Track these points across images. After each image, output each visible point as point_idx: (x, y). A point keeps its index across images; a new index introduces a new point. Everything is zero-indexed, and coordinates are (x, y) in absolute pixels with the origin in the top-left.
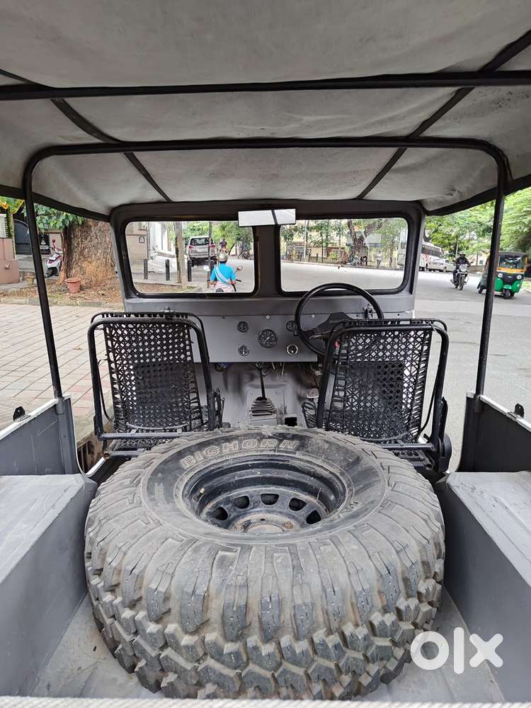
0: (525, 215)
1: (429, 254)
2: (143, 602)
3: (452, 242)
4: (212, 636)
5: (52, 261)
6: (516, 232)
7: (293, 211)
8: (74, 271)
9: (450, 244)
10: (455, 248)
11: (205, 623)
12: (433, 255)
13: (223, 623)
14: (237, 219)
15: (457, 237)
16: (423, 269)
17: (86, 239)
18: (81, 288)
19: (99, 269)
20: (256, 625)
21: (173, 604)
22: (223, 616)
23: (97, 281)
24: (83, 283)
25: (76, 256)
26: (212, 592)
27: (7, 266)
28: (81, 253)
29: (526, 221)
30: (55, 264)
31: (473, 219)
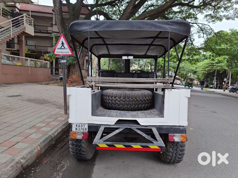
0: (206, 68)
1: (177, 79)
2: (113, 96)
3: (184, 76)
4: (122, 98)
5: (61, 76)
6: (204, 73)
7: (133, 57)
8: (70, 77)
9: (184, 77)
10: (185, 78)
11: (121, 97)
12: (178, 80)
13: (123, 97)
14: (122, 58)
15: (186, 74)
16: (175, 84)
17: (74, 68)
18: (72, 82)
19: (77, 77)
20: (127, 97)
21: (117, 96)
22: (123, 96)
23: (76, 81)
24: (72, 81)
25: (71, 73)
26: (122, 93)
27: (49, 76)
28: (72, 73)
29: (206, 70)
30: (62, 77)
31: (190, 69)
